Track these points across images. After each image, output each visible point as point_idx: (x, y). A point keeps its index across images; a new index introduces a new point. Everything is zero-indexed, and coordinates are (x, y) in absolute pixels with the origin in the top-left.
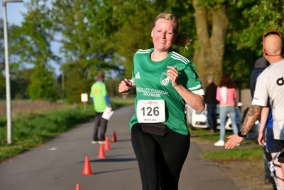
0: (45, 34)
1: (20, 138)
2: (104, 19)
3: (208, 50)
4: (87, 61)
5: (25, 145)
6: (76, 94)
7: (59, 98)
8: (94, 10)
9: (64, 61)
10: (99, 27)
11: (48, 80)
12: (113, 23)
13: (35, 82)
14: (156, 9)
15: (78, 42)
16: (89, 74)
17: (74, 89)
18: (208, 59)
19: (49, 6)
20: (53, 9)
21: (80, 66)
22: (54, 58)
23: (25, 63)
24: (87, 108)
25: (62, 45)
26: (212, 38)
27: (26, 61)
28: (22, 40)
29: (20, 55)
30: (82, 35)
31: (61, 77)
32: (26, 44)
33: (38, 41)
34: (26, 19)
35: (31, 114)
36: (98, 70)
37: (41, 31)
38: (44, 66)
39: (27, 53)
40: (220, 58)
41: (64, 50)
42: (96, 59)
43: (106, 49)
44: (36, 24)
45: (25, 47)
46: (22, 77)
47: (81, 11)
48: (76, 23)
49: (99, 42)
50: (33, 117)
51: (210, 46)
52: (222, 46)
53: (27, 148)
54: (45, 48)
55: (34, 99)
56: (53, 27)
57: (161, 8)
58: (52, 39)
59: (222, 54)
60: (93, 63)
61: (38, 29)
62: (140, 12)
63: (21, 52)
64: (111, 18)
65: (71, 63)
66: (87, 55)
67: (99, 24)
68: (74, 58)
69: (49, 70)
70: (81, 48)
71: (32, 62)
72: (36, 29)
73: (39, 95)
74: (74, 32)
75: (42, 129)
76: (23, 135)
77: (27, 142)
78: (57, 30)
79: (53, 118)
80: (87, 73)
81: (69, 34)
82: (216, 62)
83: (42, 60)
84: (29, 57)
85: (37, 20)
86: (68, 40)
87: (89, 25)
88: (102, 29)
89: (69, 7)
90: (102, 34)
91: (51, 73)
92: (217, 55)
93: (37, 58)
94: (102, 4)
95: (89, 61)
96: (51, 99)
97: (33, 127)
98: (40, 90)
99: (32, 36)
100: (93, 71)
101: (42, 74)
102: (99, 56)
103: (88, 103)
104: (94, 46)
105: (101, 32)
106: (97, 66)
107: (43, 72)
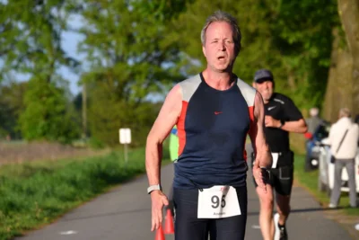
0: (51, 17)
1: (6, 213)
4: (128, 68)
5: (18, 225)
6: (109, 130)
7: (77, 137)
9: (86, 67)
10: (152, 3)
11: (56, 103)
13: (32, 109)
15: (112, 32)
16: (133, 92)
17: (105, 121)
21: (116, 77)
22: (68, 61)
23: (13, 72)
24: (129, 154)
25: (82, 37)
27: (16, 68)
28: (9, 28)
29: (6, 56)
30: (119, 20)
31: (79, 98)
32: (16, 38)
33: (38, 31)
35: (27, 167)
36: (149, 85)
37: (43, 12)
38: (49, 78)
39: (17, 52)
41: (85, 46)
42: (145, 64)
43: (163, 44)
45: (14, 43)
46: (8, 98)
49: (149, 34)
50: (29, 172)
53: (21, 232)
54: (50, 46)
55: (30, 140)
56: (66, 4)
58: (64, 27)
60: (140, 73)
61: (39, 8)
63: (6, 52)
65: (100, 71)
66: (128, 58)
68: (105, 62)
69: (59, 85)
70: (117, 43)
71: (25, 70)
72: (34, 8)
73: (39, 131)
74: (104, 13)
75: (47, 195)
76: (12, 207)
77: (20, 220)
78: (74, 9)
79: (67, 174)
80: (129, 90)
81: (95, 18)
83: (45, 66)
84: (20, 60)
86: (94, 29)
88: (157, 7)
90: (157, 17)
91: (61, 91)
93: (37, 61)
95: (133, 68)
96: (62, 139)
97: (30, 192)
98: (42, 122)
99: (26, 22)
100: (139, 85)
101: (46, 92)
102: (150, 59)
103: (131, 146)
104: (142, 40)
105: (156, 14)
106: (147, 78)
107: (47, 88)
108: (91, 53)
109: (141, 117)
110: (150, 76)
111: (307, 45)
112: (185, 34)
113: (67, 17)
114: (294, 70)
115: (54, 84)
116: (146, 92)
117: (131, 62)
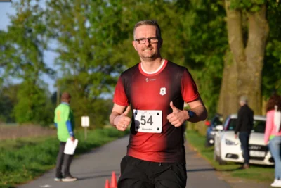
0: (37, 41)
1: (4, 173)
2: (111, 23)
3: (242, 63)
4: (88, 75)
5: (11, 180)
8: (99, 12)
9: (60, 75)
10: (105, 33)
11: (39, 99)
12: (122, 29)
13: (23, 102)
14: (177, 12)
15: (78, 51)
16: (91, 92)
18: (242, 75)
19: (43, 6)
20: (47, 10)
21: (80, 82)
22: (47, 71)
23: (10, 78)
24: (88, 134)
25: (57, 55)
26: (248, 48)
27: (13, 74)
28: (7, 48)
29: (6, 67)
30: (83, 44)
31: (55, 94)
32: (13, 54)
33: (28, 51)
34: (13, 22)
35: (18, 141)
37: (31, 37)
38: (34, 81)
39: (14, 64)
40: (258, 74)
41: (60, 61)
42: (100, 73)
43: (112, 60)
44: (26, 29)
45: (12, 57)
46: (6, 95)
47: (82, 14)
48: (76, 28)
49: (104, 52)
50: (20, 145)
51: (244, 60)
52: (261, 58)
54: (36, 59)
55: (21, 123)
56: (47, 33)
57: (183, 10)
58: (45, 47)
59: (260, 69)
60: (96, 79)
61: (29, 35)
62: (157, 14)
63: (6, 64)
64: (120, 21)
65: (69, 78)
66: (89, 68)
67: (104, 29)
68: (72, 72)
69: (42, 87)
70: (81, 58)
71: (20, 76)
72: (25, 34)
73: (27, 117)
74: (73, 39)
75: (31, 160)
76: (8, 168)
77: (14, 177)
78: (52, 36)
79: (46, 147)
80: (89, 90)
81: (67, 42)
82: (252, 79)
83: (33, 74)
84: (16, 70)
85: (28, 23)
86: (66, 49)
87: (92, 30)
88: (108, 36)
89: (67, 7)
90: (109, 42)
91: (43, 91)
92: (254, 70)
93: (27, 71)
94: (109, 5)
95: (92, 75)
96: (42, 123)
97: (20, 158)
98: (30, 111)
99: (20, 44)
100: (96, 88)
101: (32, 91)
102: (103, 70)
103: (89, 128)
104: (98, 57)
105: (107, 40)
106: (101, 82)
107: (33, 88)
108: (63, 65)
109: (96, 109)
110: (103, 81)
111: (207, 63)
112: (127, 53)
113: (47, 40)
114: (199, 79)
115: (38, 86)
116: (100, 92)
117: (90, 72)
